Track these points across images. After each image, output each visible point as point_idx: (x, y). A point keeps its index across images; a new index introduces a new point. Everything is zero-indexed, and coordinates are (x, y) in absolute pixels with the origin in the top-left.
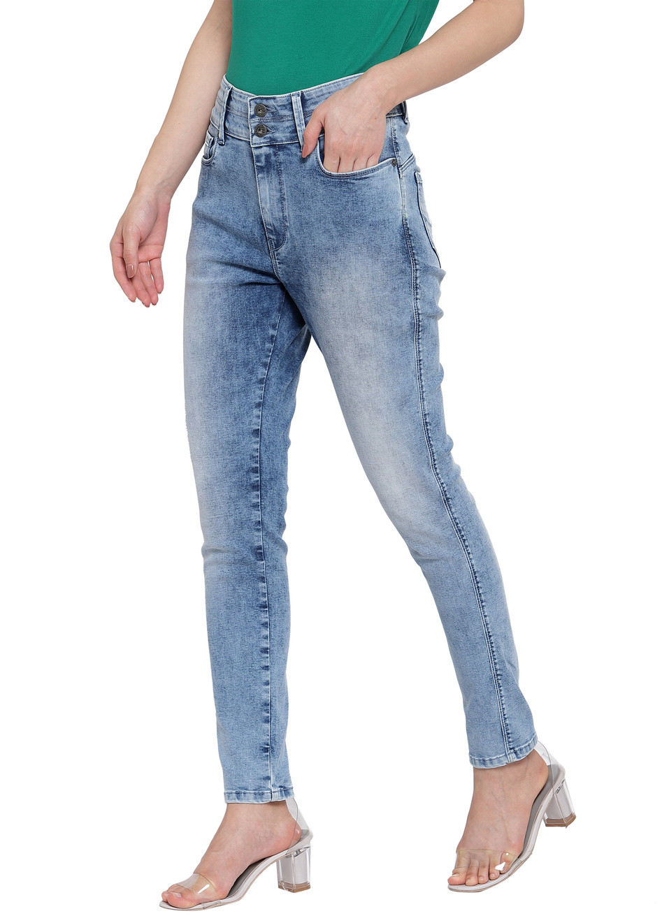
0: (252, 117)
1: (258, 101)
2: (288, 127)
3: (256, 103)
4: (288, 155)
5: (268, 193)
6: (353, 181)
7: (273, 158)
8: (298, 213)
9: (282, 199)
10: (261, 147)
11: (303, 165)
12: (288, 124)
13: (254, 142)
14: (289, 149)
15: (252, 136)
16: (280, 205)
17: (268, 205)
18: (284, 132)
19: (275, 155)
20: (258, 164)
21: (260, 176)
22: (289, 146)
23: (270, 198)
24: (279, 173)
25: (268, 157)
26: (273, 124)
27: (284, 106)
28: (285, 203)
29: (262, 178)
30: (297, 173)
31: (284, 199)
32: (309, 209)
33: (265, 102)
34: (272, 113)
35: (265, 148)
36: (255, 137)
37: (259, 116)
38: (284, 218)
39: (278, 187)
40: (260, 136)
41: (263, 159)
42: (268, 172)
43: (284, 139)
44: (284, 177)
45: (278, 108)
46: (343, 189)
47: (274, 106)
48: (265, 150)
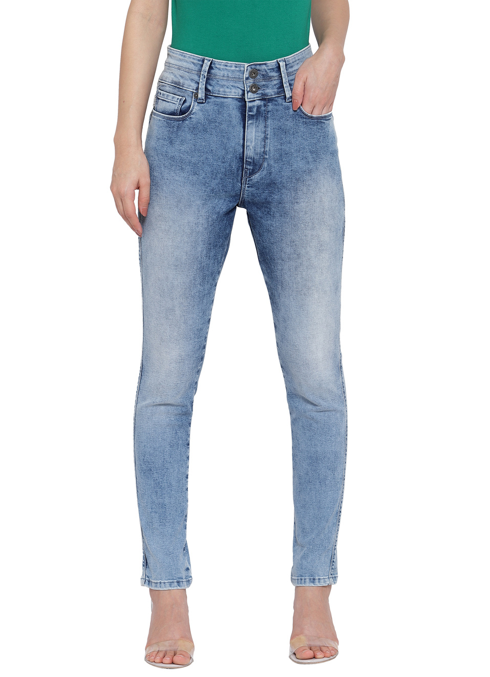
0: (247, 79)
1: (253, 67)
2: (275, 85)
3: (251, 68)
4: (276, 105)
5: (254, 134)
6: (324, 121)
7: (263, 108)
8: (279, 147)
9: (265, 138)
10: (255, 101)
11: (287, 111)
12: (275, 82)
13: (249, 97)
14: (276, 101)
15: (248, 93)
16: (263, 143)
17: (253, 143)
18: (272, 88)
19: (265, 106)
20: (250, 113)
21: (250, 122)
22: (276, 99)
23: (255, 138)
24: (266, 119)
25: (259, 107)
26: (264, 83)
27: (273, 69)
28: (268, 141)
29: (251, 124)
30: (282, 117)
31: (267, 138)
32: (290, 143)
33: (258, 67)
34: (263, 75)
35: (258, 101)
36: (250, 94)
37: (252, 78)
38: (265, 153)
39: (263, 129)
40: (254, 92)
41: (255, 110)
42: (257, 119)
43: (273, 94)
44: (269, 122)
45: (268, 71)
46: (319, 127)
47: (265, 69)
48: (258, 103)
